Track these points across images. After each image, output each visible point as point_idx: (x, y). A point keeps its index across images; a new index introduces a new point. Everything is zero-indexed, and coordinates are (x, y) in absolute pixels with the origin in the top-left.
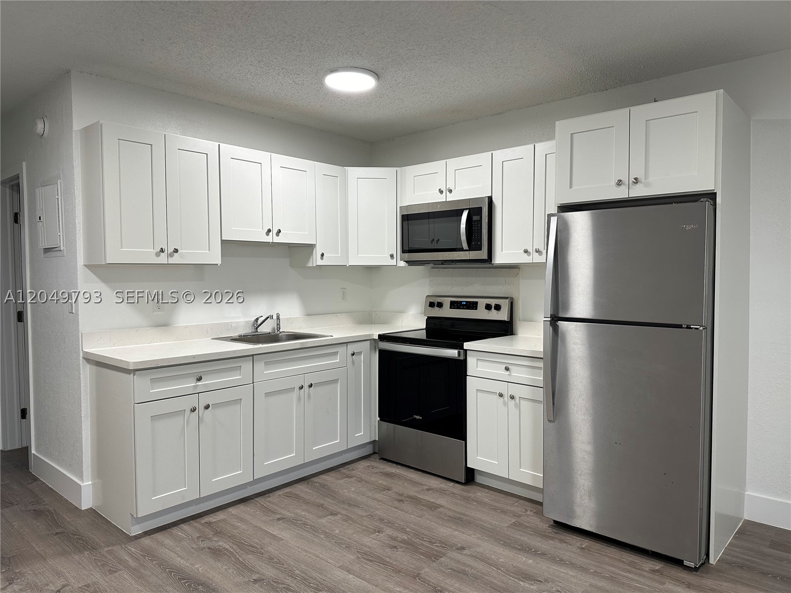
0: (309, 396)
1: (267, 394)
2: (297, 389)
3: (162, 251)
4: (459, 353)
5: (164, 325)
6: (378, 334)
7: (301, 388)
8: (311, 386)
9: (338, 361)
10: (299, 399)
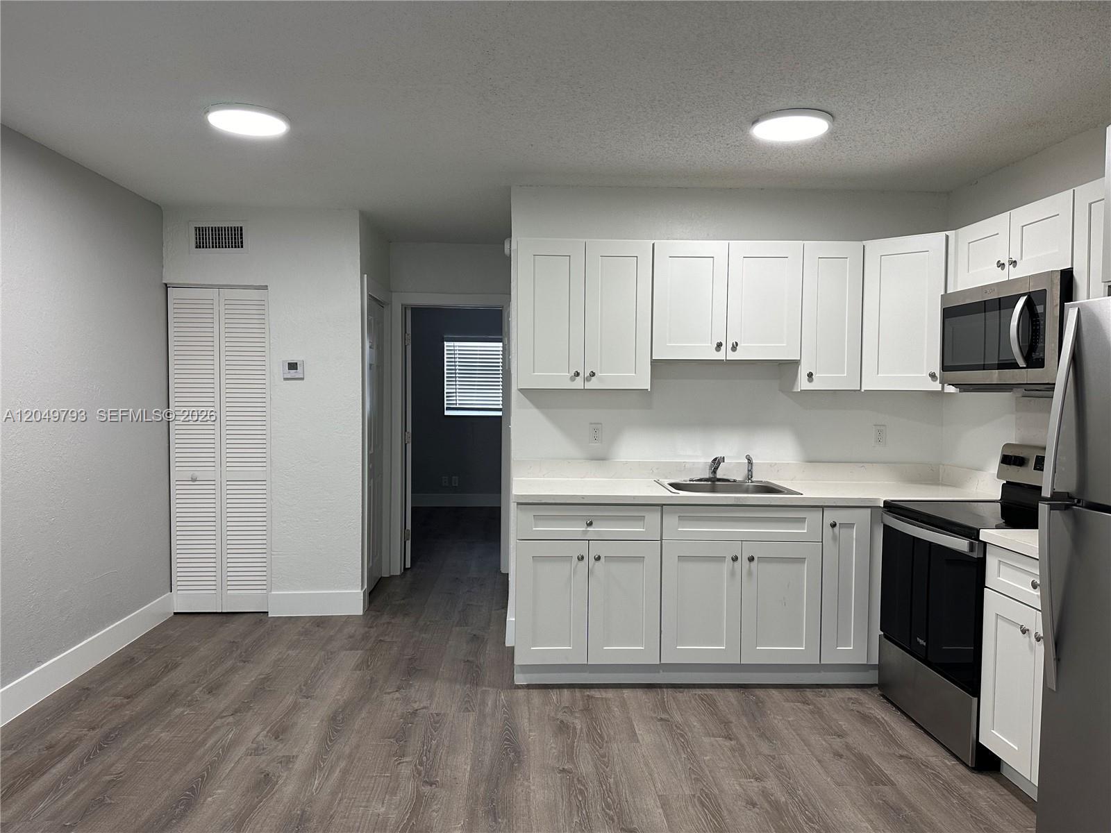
0: (750, 573)
1: (681, 558)
2: (729, 559)
3: (577, 374)
4: (972, 547)
5: (600, 458)
6: (884, 499)
7: (735, 559)
8: (751, 559)
9: (805, 531)
10: (733, 574)
